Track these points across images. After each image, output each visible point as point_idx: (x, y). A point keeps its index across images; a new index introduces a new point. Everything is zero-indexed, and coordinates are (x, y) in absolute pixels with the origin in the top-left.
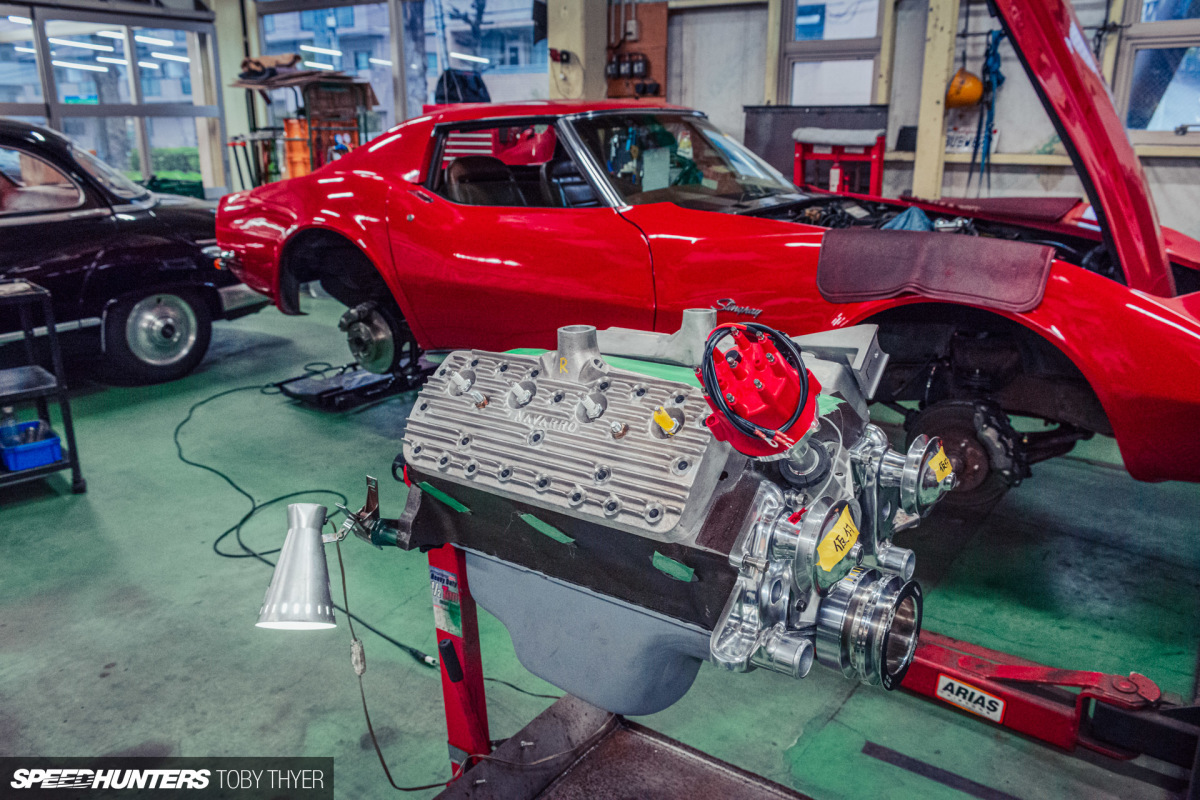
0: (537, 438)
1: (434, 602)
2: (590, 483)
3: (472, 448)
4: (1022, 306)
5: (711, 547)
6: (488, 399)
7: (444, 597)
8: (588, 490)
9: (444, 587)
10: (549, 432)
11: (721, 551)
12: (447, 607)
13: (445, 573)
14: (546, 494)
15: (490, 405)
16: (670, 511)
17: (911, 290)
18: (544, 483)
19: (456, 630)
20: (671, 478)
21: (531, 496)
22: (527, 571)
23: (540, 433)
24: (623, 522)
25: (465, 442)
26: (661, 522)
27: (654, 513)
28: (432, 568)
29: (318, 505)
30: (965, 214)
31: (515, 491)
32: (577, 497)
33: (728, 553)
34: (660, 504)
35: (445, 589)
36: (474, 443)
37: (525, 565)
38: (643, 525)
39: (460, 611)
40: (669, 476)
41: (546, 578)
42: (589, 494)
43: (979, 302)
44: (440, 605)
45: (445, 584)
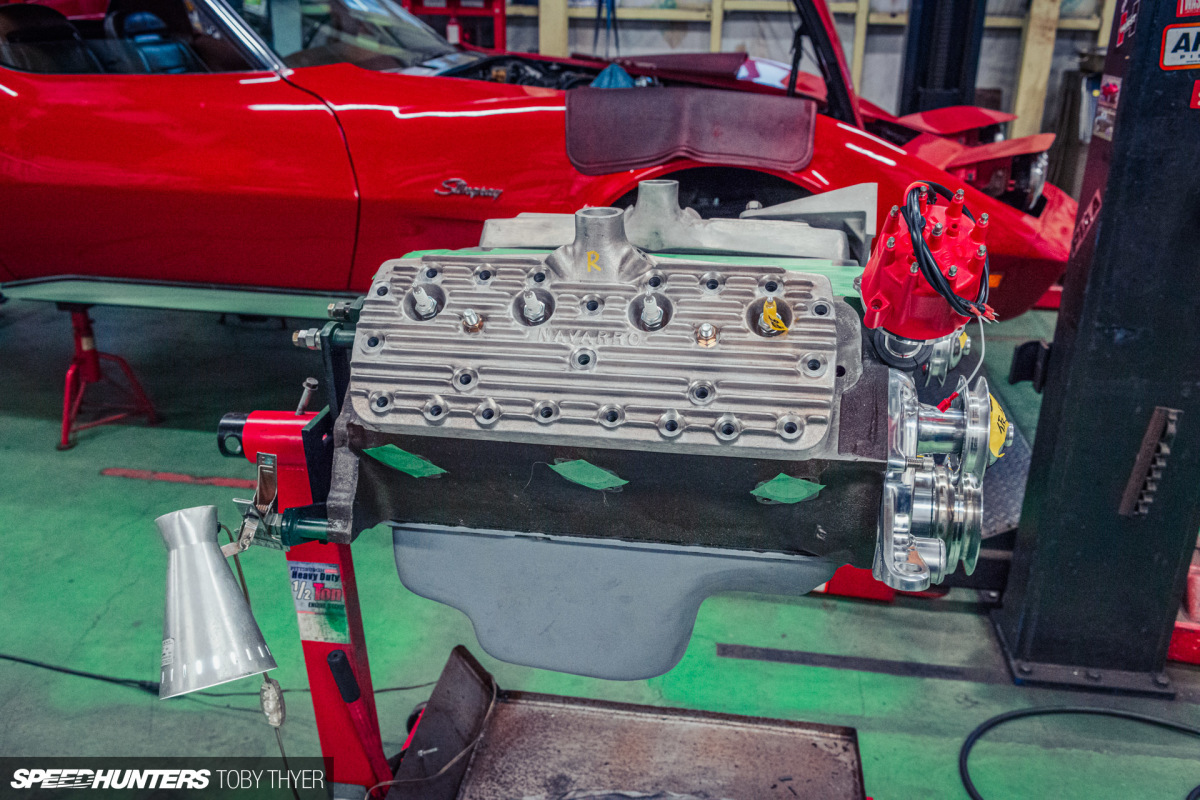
0: (584, 360)
1: (299, 608)
2: (685, 405)
3: (481, 386)
4: (795, 165)
5: (862, 455)
6: (485, 318)
7: (316, 598)
8: (685, 413)
9: (316, 586)
10: (601, 350)
11: (875, 457)
12: (322, 610)
13: (317, 566)
14: (620, 429)
15: (488, 325)
16: (812, 421)
17: (682, 154)
18: (613, 416)
19: (338, 636)
20: (802, 382)
21: (596, 435)
22: (517, 536)
23: (588, 353)
24: (747, 445)
25: (466, 380)
26: (803, 437)
27: (791, 428)
28: (294, 564)
29: (210, 506)
30: (647, 72)
31: (568, 433)
32: (672, 426)
33: (886, 459)
34: (798, 416)
35: (319, 587)
36: (482, 378)
37: (511, 529)
38: (777, 443)
39: (345, 611)
40: (799, 380)
41: (549, 539)
42: (688, 419)
43: (753, 163)
44: (310, 609)
45: (318, 581)
